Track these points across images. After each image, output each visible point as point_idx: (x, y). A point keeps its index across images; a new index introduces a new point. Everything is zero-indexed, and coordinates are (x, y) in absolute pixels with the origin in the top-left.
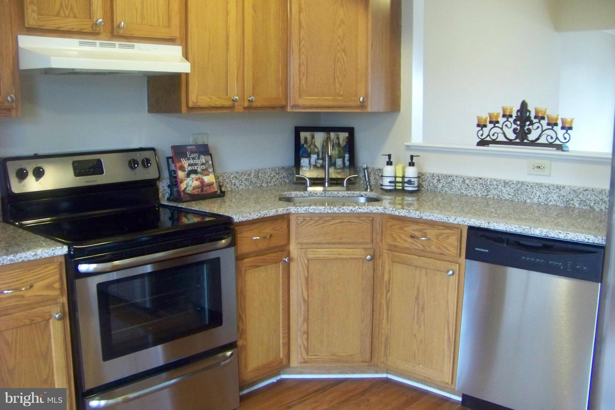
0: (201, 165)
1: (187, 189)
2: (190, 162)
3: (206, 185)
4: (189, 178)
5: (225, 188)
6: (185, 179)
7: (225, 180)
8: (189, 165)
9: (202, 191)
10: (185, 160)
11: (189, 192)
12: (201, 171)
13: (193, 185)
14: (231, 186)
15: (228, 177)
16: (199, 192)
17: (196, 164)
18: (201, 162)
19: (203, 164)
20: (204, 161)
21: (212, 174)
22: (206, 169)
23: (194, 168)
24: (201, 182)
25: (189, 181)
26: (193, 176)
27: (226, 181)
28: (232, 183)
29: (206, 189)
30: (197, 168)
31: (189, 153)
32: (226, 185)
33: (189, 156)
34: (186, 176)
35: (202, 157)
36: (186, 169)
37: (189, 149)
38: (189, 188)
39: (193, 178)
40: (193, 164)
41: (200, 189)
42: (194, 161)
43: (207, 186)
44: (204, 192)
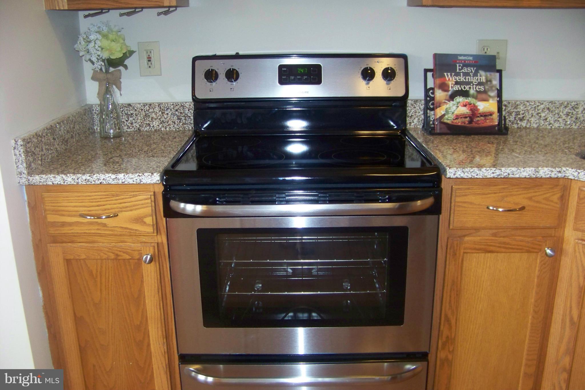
0: (476, 85)
1: (446, 116)
2: (459, 79)
3: (479, 115)
4: (451, 102)
5: (527, 124)
6: (445, 102)
7: (528, 110)
8: (457, 83)
9: (471, 122)
10: (451, 75)
11: (448, 122)
12: (475, 93)
13: (456, 113)
14: (537, 121)
15: (535, 107)
16: (465, 123)
17: (468, 83)
18: (477, 80)
19: (480, 84)
20: (483, 79)
21: (493, 100)
22: (485, 92)
23: (465, 88)
24: (471, 110)
25: (451, 106)
26: (460, 99)
27: (530, 112)
28: (540, 117)
29: (478, 121)
30: (470, 88)
31: (459, 66)
32: (530, 118)
33: (460, 70)
34: (448, 98)
35: (482, 73)
36: (450, 89)
37: (460, 60)
38: (450, 115)
39: (458, 103)
40: (463, 81)
41: (468, 119)
42: (465, 79)
43: (481, 116)
44: (474, 125)
